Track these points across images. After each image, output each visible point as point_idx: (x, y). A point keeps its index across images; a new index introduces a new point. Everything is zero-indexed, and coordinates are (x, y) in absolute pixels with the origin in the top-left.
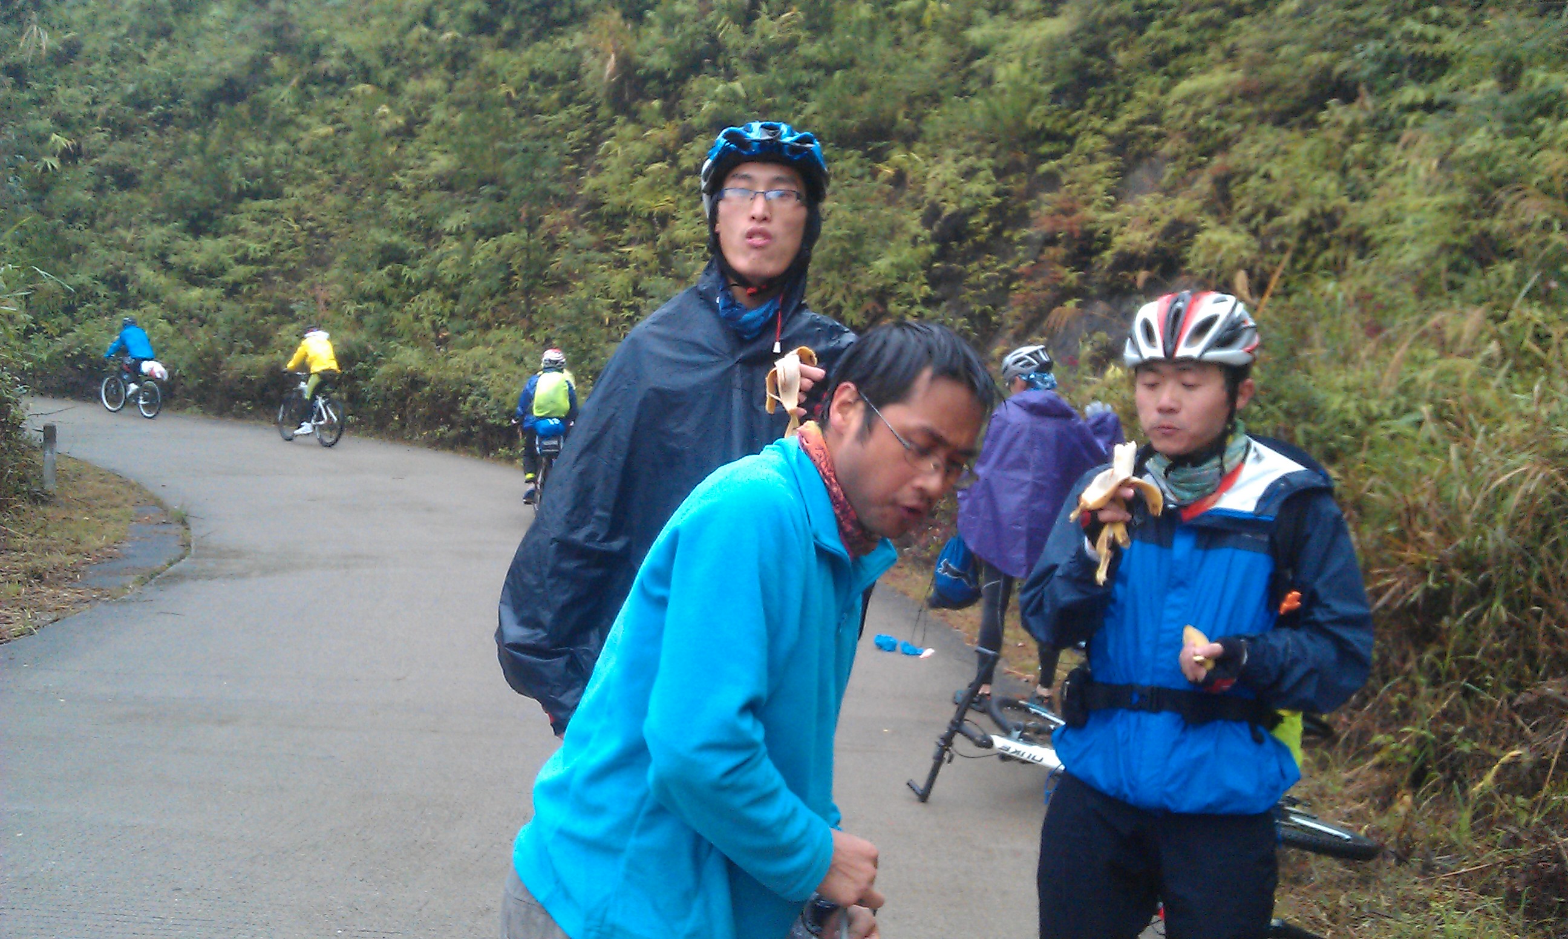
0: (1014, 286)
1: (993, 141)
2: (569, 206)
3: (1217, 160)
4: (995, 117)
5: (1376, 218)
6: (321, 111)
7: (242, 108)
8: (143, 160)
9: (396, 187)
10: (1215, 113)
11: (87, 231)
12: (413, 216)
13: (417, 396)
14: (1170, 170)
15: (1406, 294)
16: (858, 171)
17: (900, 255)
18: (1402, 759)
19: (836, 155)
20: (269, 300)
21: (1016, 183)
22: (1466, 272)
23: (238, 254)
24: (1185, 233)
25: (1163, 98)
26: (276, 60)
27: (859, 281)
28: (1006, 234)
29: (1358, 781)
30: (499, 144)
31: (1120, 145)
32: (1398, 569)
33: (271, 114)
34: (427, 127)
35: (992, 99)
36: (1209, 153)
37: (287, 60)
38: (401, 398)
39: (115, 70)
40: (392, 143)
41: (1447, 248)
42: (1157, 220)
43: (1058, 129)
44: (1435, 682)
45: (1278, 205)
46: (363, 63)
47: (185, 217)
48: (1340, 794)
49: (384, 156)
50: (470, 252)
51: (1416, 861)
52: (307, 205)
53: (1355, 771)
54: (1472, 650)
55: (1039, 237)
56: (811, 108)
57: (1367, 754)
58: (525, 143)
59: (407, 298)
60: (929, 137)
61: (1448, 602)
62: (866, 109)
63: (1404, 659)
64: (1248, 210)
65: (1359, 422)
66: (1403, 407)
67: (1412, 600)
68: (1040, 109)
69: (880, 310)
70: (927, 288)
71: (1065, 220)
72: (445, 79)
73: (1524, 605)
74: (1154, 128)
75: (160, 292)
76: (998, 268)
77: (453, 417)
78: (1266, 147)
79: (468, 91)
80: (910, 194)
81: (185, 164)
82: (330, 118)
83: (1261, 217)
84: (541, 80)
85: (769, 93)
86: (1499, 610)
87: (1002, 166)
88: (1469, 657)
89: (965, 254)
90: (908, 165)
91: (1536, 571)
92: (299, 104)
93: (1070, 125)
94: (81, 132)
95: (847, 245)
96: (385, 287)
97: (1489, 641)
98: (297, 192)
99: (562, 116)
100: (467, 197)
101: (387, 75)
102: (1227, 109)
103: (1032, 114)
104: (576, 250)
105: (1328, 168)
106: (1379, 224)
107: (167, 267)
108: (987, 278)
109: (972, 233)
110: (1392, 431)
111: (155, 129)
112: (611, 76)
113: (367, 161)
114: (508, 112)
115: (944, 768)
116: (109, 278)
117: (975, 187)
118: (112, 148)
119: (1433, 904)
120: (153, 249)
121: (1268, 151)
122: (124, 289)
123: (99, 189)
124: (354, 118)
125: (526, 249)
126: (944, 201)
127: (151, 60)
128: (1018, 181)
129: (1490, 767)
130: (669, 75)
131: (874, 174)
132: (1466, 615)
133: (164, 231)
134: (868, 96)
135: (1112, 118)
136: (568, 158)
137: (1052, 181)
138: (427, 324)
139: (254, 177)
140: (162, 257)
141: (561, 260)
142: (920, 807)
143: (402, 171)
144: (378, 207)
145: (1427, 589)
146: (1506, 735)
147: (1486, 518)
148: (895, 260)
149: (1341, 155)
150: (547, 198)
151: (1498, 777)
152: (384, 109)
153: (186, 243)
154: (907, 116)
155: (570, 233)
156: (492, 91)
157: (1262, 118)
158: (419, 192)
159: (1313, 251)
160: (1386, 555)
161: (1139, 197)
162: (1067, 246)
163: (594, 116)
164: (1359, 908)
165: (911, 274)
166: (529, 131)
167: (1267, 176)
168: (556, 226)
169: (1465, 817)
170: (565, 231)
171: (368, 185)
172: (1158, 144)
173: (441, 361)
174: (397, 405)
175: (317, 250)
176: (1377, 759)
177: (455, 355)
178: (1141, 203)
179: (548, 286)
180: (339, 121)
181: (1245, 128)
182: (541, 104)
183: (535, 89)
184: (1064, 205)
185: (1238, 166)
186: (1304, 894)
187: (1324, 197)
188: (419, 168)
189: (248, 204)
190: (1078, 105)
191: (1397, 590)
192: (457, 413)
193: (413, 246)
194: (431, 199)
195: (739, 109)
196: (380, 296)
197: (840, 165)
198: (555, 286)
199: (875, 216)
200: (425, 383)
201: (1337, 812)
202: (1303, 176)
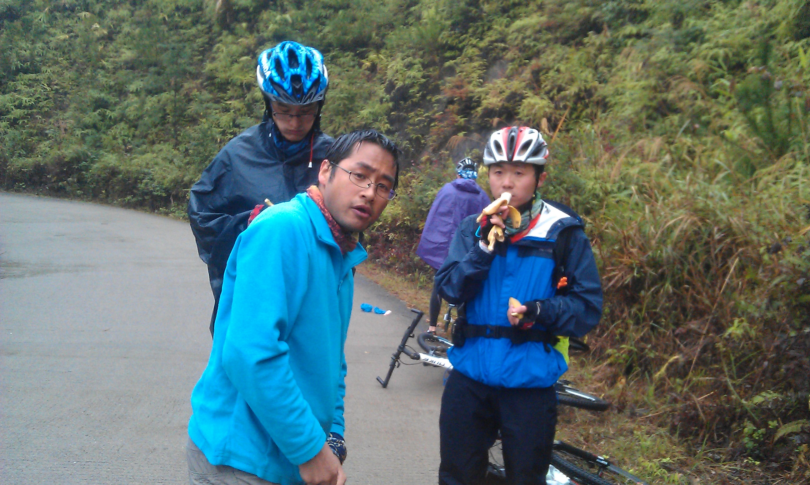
0: (432, 125)
1: (421, 49)
2: (197, 78)
3: (534, 62)
4: (422, 37)
5: (612, 92)
6: (61, 26)
7: (17, 23)
9: (103, 68)
10: (533, 37)
12: (112, 83)
13: (115, 180)
14: (510, 67)
15: (625, 130)
16: (352, 63)
17: (374, 108)
18: (621, 361)
19: (340, 55)
20: (33, 128)
21: (433, 72)
22: (655, 119)
23: (16, 103)
24: (518, 99)
25: (507, 29)
27: (353, 121)
28: (428, 98)
29: (600, 372)
30: (159, 45)
31: (485, 53)
32: (619, 267)
33: (34, 27)
34: (120, 35)
35: (420, 27)
36: (530, 58)
38: (107, 181)
40: (101, 44)
41: (646, 107)
42: (504, 92)
43: (454, 44)
44: (637, 323)
45: (563, 85)
46: (85, 1)
48: (591, 379)
49: (96, 51)
50: (143, 103)
51: (627, 411)
52: (54, 77)
53: (598, 367)
54: (655, 307)
55: (445, 100)
56: (327, 29)
57: (603, 359)
58: (173, 45)
59: (109, 127)
60: (389, 47)
61: (644, 283)
62: (356, 31)
63: (622, 312)
64: (549, 87)
65: (601, 194)
66: (623, 187)
67: (626, 282)
68: (445, 33)
70: (388, 125)
71: (458, 91)
72: (129, 10)
73: (680, 284)
74: (503, 45)
76: (424, 115)
77: (135, 191)
78: (558, 55)
79: (142, 16)
80: (379, 76)
82: (67, 30)
83: (555, 91)
84: (182, 11)
85: (304, 20)
86: (669, 287)
87: (426, 63)
88: (654, 310)
89: (407, 108)
90: (377, 61)
91: (687, 267)
92: (49, 22)
93: (460, 42)
95: (347, 102)
96: (98, 122)
97: (663, 301)
98: (49, 70)
99: (193, 31)
100: (142, 73)
101: (98, 8)
102: (538, 36)
103: (441, 36)
104: (202, 102)
105: (588, 67)
106: (613, 95)
108: (419, 120)
109: (411, 97)
110: (617, 199)
112: (220, 9)
113: (87, 53)
114: (164, 28)
115: (395, 370)
117: (412, 73)
119: (635, 432)
121: (559, 58)
124: (80, 30)
125: (174, 102)
126: (397, 80)
128: (434, 70)
129: (664, 365)
130: (251, 9)
131: (360, 65)
132: (652, 289)
134: (357, 24)
135: (482, 39)
136: (196, 53)
137: (451, 71)
138: (120, 141)
139: (24, 62)
141: (193, 108)
142: (383, 390)
143: (106, 59)
144: (93, 78)
145: (634, 277)
146: (672, 348)
147: (663, 242)
148: (372, 110)
149: (595, 60)
150: (185, 74)
151: (667, 369)
152: (97, 26)
154: (377, 35)
155: (198, 93)
156: (155, 17)
157: (556, 40)
158: (116, 70)
159: (579, 110)
160: (613, 260)
161: (495, 80)
162: (459, 105)
163: (210, 31)
164: (599, 435)
165: (380, 118)
166: (175, 38)
167: (558, 71)
168: (190, 89)
169: (651, 389)
170: (195, 92)
171: (88, 66)
172: (504, 53)
173: (128, 161)
174: (104, 185)
175: (60, 101)
176: (609, 361)
177: (136, 158)
178: (496, 83)
179: (186, 121)
180: (72, 32)
181: (547, 45)
182: (181, 24)
183: (179, 16)
184: (458, 83)
185: (544, 65)
186: (573, 428)
187: (586, 81)
188: (115, 57)
189: (21, 76)
190: (464, 32)
191: (619, 278)
192: (137, 189)
193: (112, 99)
194: (122, 74)
195: (289, 29)
196: (95, 126)
197: (342, 60)
198: (190, 121)
199: (361, 87)
200: (119, 173)
201: (589, 388)
202: (576, 71)
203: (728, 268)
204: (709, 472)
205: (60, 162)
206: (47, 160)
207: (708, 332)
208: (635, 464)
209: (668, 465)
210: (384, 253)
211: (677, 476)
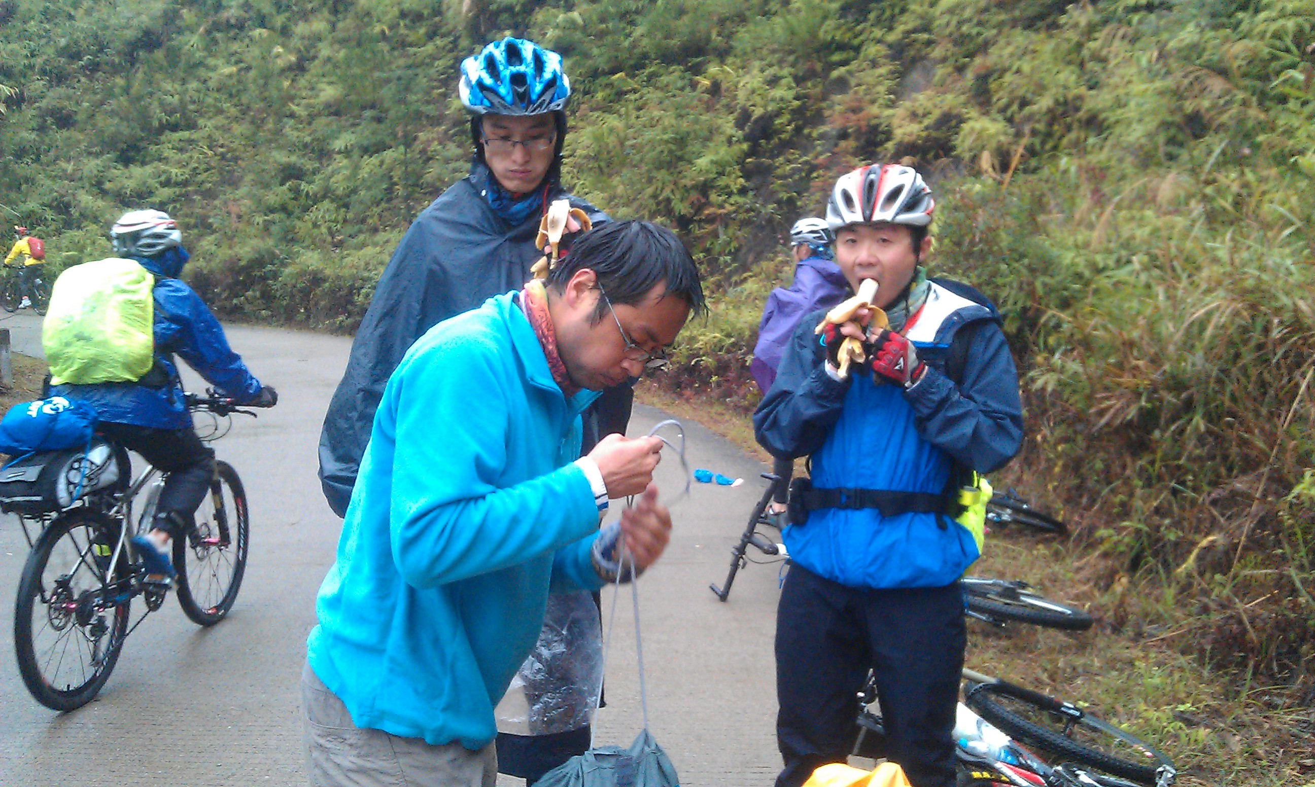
0: (815, 175)
1: (791, 52)
2: (439, 124)
3: (978, 61)
4: (793, 33)
5: (1109, 104)
6: (225, 54)
7: (159, 54)
8: (78, 104)
9: (292, 115)
10: (975, 21)
11: (34, 165)
12: (308, 139)
13: (318, 291)
14: (940, 72)
15: (1128, 166)
16: (680, 84)
17: (717, 153)
18: (1122, 548)
19: (661, 71)
20: (191, 215)
21: (812, 88)
22: (1181, 145)
23: (163, 178)
24: (954, 123)
25: (931, 10)
26: (185, 12)
27: (685, 177)
28: (806, 131)
29: (1087, 568)
30: (377, 74)
31: (898, 51)
32: (1117, 393)
33: (183, 58)
34: (317, 62)
35: (789, 17)
36: (971, 55)
37: (194, 11)
38: (306, 293)
39: (48, 27)
40: (287, 78)
41: (1165, 125)
42: (930, 113)
43: (846, 40)
44: (1148, 484)
45: (1029, 96)
46: (259, 11)
47: (116, 150)
48: (1072, 580)
49: (279, 90)
50: (356, 168)
51: (1129, 631)
52: (217, 134)
53: (1085, 560)
54: (1178, 457)
55: (834, 133)
56: (639, 31)
57: (1092, 546)
58: (399, 73)
59: (306, 209)
60: (738, 51)
61: (1158, 418)
62: (686, 30)
63: (1124, 467)
64: (1004, 101)
65: (1087, 273)
66: (1124, 260)
67: (1129, 417)
68: (830, 24)
69: (703, 200)
70: (742, 180)
71: (853, 117)
72: (329, 22)
73: (1220, 417)
74: (925, 36)
75: (98, 214)
76: (801, 160)
77: (349, 307)
78: (1017, 47)
79: (348, 30)
80: (724, 101)
81: (113, 104)
82: (233, 59)
83: (1015, 107)
84: (410, 17)
85: (603, 20)
86: (1199, 422)
87: (801, 74)
88: (1176, 462)
89: (772, 150)
90: (721, 77)
91: (1229, 388)
92: (207, 48)
93: (856, 36)
94: (23, 81)
95: (673, 147)
96: (288, 201)
97: (1191, 445)
98: (209, 124)
99: (430, 48)
100: (351, 120)
101: (279, 20)
102: (985, 17)
103: (824, 28)
104: (447, 161)
105: (1069, 63)
106: (1112, 108)
107: (104, 193)
108: (793, 169)
109: (778, 132)
110: (1115, 280)
111: (86, 76)
112: (470, 11)
113: (267, 94)
114: (384, 47)
115: (740, 573)
116: (55, 204)
117: (778, 92)
118: (51, 94)
119: (1137, 663)
120: (89, 178)
121: (1020, 52)
122: (68, 212)
123: (42, 129)
124: (254, 58)
125: (404, 163)
126: (753, 105)
127: (78, 17)
128: (815, 86)
129: (1189, 552)
130: (517, 9)
131: (694, 86)
132: (1173, 428)
133: (98, 162)
134: (686, 19)
135: (891, 29)
136: (435, 84)
137: (842, 85)
138: (324, 230)
139: (171, 113)
140: (99, 184)
141: (433, 172)
142: (721, 605)
143: (296, 101)
144: (278, 132)
145: (1141, 408)
146: (1207, 525)
147: (1188, 346)
148: (714, 158)
149: (1079, 52)
150: (420, 119)
151: (1200, 558)
152: (279, 49)
153: (118, 171)
154: (719, 35)
155: (439, 147)
156: (368, 30)
157: (1014, 23)
158: (312, 117)
159: (1058, 134)
160: (1107, 381)
161: (914, 95)
162: (857, 139)
163: (456, 46)
164: (1074, 669)
165: (728, 169)
166: (401, 62)
167: (1018, 71)
168: (429, 142)
169: (1170, 593)
170: (435, 146)
171: (268, 115)
172: (929, 49)
173: (336, 260)
174: (302, 299)
175: (228, 172)
176: (1102, 548)
177: (348, 255)
178: (915, 100)
179: (425, 194)
180: (241, 61)
181: (1000, 33)
182: (411, 39)
183: (405, 25)
184: (854, 105)
185: (996, 64)
186: (1031, 659)
187: (1066, 87)
188: (311, 97)
189: (168, 135)
190: (862, 18)
191: (1118, 410)
192: (352, 303)
193: (309, 165)
194: (321, 123)
195: (578, 35)
196: (284, 208)
197: (664, 79)
198: (431, 193)
199: (696, 121)
200: (325, 280)
201: (1067, 593)
202: (1048, 71)
203: (1297, 386)
204: (1259, 726)
205: (233, 268)
206: (213, 264)
207: (1264, 496)
208: (1131, 715)
209: (1186, 716)
210: (739, 386)
211: (1202, 733)
